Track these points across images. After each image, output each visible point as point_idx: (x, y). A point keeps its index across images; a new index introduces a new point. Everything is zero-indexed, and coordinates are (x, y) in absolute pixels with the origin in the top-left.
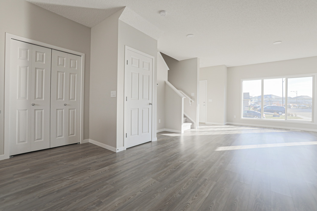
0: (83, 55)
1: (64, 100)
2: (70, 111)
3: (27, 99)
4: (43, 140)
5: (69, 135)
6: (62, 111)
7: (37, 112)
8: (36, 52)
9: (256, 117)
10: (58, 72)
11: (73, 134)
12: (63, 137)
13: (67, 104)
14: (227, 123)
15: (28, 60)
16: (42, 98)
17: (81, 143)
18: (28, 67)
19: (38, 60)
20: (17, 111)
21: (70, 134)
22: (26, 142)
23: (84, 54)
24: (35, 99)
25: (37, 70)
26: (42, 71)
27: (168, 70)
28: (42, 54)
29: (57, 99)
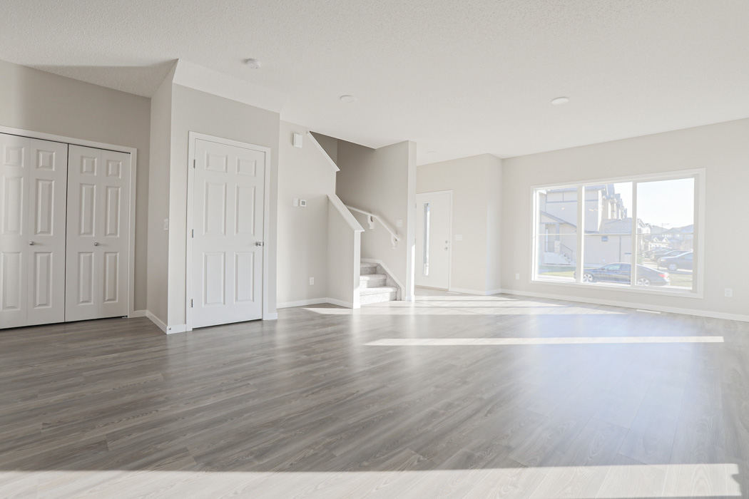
0: (133, 151)
1: (94, 235)
2: (108, 256)
3: (21, 234)
4: (50, 306)
5: (104, 301)
6: (91, 256)
7: (39, 256)
8: (38, 151)
9: (645, 280)
10: (81, 184)
11: (114, 299)
12: (92, 303)
13: (100, 242)
14: (500, 291)
15: (23, 166)
16: (49, 231)
17: (128, 317)
18: (22, 179)
19: (41, 164)
20: (2, 254)
21: (107, 298)
22: (19, 309)
23: (136, 150)
24: (36, 233)
25: (40, 184)
26: (50, 185)
27: (337, 172)
28: (49, 154)
29: (80, 234)
